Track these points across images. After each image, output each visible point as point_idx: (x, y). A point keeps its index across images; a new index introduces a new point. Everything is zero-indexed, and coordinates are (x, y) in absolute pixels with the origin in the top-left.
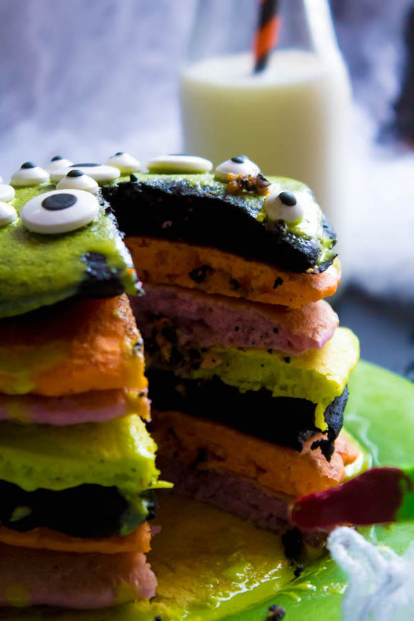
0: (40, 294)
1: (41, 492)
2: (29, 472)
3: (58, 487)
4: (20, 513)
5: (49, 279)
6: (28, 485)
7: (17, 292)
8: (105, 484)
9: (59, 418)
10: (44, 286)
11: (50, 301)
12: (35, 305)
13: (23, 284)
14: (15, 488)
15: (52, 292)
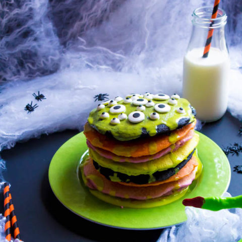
0: (133, 137)
1: (132, 176)
2: (130, 172)
3: (135, 175)
4: (128, 180)
5: (135, 134)
6: (130, 175)
7: (129, 136)
8: (145, 174)
9: (135, 162)
10: (134, 135)
11: (135, 138)
12: (131, 139)
13: (129, 135)
14: (127, 175)
15: (135, 137)
